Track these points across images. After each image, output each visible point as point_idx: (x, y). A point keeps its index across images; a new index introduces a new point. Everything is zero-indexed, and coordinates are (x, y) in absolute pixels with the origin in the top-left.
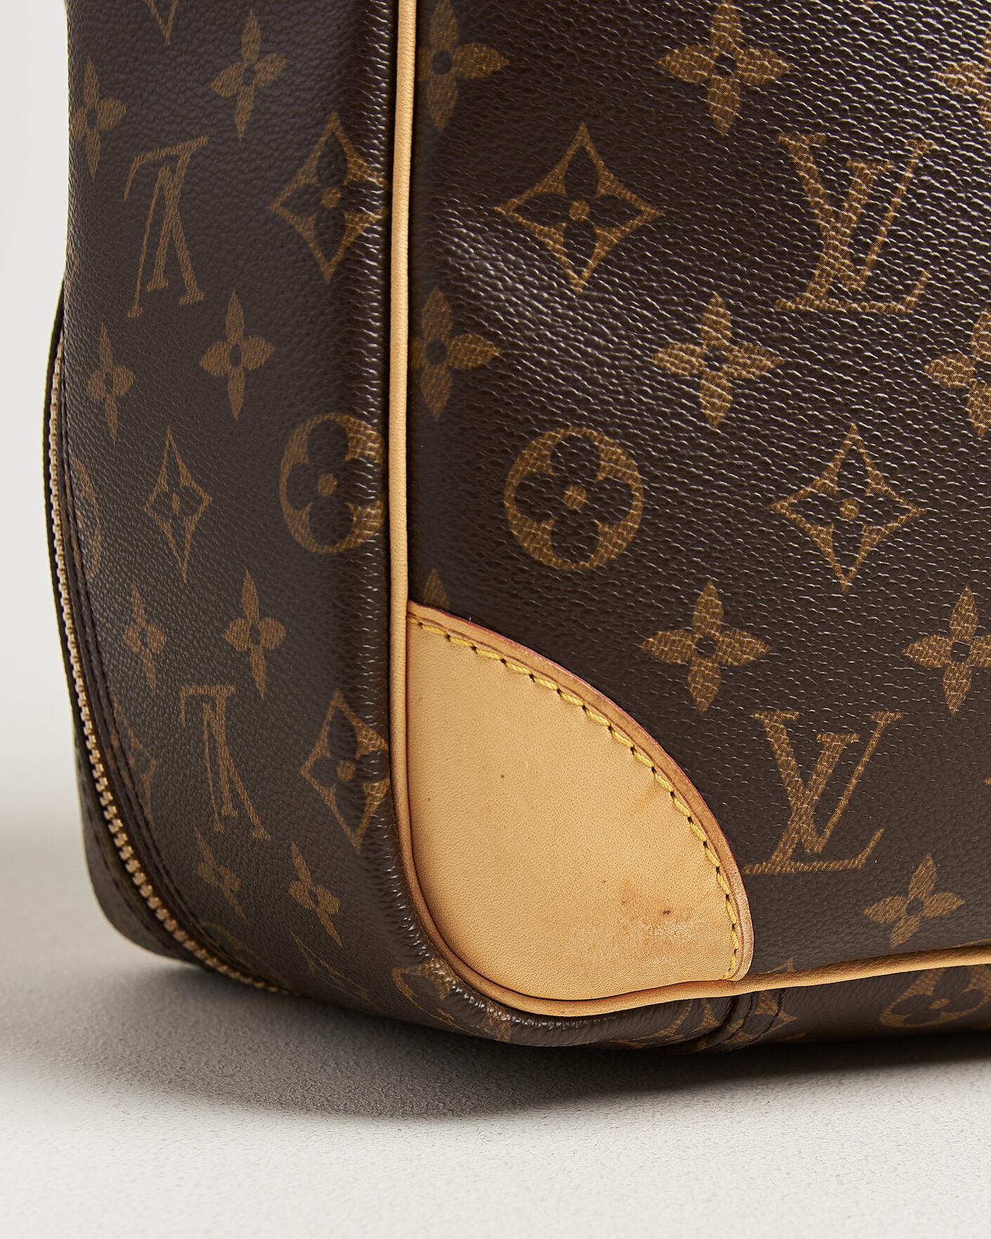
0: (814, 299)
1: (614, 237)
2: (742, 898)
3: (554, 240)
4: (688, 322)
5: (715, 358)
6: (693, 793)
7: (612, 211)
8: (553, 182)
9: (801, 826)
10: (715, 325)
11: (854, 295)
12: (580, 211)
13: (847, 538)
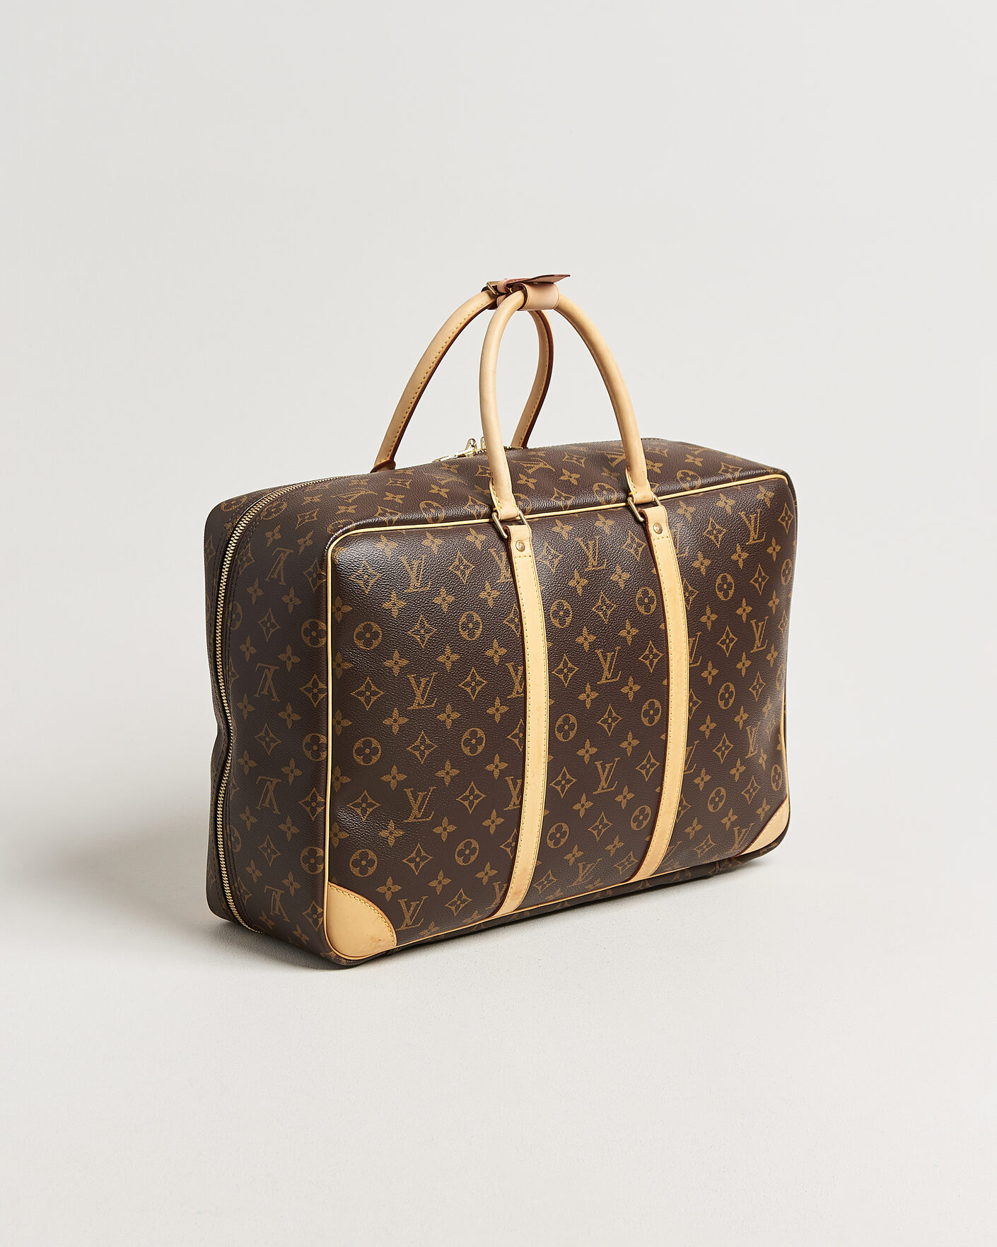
0: (411, 819)
1: (371, 810)
2: (395, 936)
3: (359, 811)
4: (386, 826)
5: (391, 833)
6: (386, 917)
7: (371, 805)
8: (359, 800)
9: (407, 921)
10: (391, 826)
11: (419, 818)
12: (364, 805)
13: (417, 865)
